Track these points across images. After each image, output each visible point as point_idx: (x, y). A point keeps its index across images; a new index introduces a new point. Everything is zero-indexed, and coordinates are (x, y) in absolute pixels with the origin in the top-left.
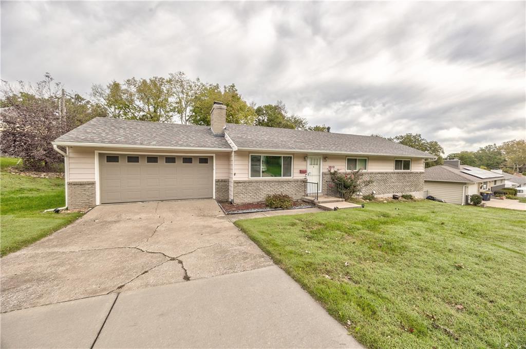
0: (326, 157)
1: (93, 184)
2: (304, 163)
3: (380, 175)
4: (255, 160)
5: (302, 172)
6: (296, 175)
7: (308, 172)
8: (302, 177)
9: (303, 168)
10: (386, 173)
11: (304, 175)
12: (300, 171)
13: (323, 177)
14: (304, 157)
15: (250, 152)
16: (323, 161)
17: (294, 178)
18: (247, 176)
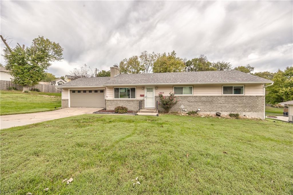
0: (157, 87)
1: (68, 100)
2: (143, 91)
3: (205, 98)
4: (117, 90)
5: (142, 96)
6: (138, 97)
7: (145, 95)
8: (142, 98)
9: (142, 94)
10: (212, 97)
11: (143, 97)
12: (140, 95)
13: (155, 99)
14: (143, 87)
15: (113, 87)
16: (155, 90)
17: (137, 99)
18: (112, 98)
